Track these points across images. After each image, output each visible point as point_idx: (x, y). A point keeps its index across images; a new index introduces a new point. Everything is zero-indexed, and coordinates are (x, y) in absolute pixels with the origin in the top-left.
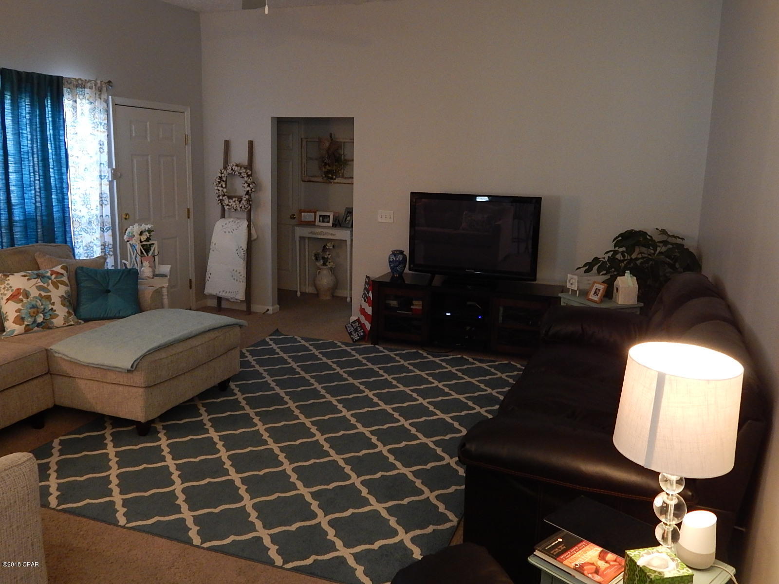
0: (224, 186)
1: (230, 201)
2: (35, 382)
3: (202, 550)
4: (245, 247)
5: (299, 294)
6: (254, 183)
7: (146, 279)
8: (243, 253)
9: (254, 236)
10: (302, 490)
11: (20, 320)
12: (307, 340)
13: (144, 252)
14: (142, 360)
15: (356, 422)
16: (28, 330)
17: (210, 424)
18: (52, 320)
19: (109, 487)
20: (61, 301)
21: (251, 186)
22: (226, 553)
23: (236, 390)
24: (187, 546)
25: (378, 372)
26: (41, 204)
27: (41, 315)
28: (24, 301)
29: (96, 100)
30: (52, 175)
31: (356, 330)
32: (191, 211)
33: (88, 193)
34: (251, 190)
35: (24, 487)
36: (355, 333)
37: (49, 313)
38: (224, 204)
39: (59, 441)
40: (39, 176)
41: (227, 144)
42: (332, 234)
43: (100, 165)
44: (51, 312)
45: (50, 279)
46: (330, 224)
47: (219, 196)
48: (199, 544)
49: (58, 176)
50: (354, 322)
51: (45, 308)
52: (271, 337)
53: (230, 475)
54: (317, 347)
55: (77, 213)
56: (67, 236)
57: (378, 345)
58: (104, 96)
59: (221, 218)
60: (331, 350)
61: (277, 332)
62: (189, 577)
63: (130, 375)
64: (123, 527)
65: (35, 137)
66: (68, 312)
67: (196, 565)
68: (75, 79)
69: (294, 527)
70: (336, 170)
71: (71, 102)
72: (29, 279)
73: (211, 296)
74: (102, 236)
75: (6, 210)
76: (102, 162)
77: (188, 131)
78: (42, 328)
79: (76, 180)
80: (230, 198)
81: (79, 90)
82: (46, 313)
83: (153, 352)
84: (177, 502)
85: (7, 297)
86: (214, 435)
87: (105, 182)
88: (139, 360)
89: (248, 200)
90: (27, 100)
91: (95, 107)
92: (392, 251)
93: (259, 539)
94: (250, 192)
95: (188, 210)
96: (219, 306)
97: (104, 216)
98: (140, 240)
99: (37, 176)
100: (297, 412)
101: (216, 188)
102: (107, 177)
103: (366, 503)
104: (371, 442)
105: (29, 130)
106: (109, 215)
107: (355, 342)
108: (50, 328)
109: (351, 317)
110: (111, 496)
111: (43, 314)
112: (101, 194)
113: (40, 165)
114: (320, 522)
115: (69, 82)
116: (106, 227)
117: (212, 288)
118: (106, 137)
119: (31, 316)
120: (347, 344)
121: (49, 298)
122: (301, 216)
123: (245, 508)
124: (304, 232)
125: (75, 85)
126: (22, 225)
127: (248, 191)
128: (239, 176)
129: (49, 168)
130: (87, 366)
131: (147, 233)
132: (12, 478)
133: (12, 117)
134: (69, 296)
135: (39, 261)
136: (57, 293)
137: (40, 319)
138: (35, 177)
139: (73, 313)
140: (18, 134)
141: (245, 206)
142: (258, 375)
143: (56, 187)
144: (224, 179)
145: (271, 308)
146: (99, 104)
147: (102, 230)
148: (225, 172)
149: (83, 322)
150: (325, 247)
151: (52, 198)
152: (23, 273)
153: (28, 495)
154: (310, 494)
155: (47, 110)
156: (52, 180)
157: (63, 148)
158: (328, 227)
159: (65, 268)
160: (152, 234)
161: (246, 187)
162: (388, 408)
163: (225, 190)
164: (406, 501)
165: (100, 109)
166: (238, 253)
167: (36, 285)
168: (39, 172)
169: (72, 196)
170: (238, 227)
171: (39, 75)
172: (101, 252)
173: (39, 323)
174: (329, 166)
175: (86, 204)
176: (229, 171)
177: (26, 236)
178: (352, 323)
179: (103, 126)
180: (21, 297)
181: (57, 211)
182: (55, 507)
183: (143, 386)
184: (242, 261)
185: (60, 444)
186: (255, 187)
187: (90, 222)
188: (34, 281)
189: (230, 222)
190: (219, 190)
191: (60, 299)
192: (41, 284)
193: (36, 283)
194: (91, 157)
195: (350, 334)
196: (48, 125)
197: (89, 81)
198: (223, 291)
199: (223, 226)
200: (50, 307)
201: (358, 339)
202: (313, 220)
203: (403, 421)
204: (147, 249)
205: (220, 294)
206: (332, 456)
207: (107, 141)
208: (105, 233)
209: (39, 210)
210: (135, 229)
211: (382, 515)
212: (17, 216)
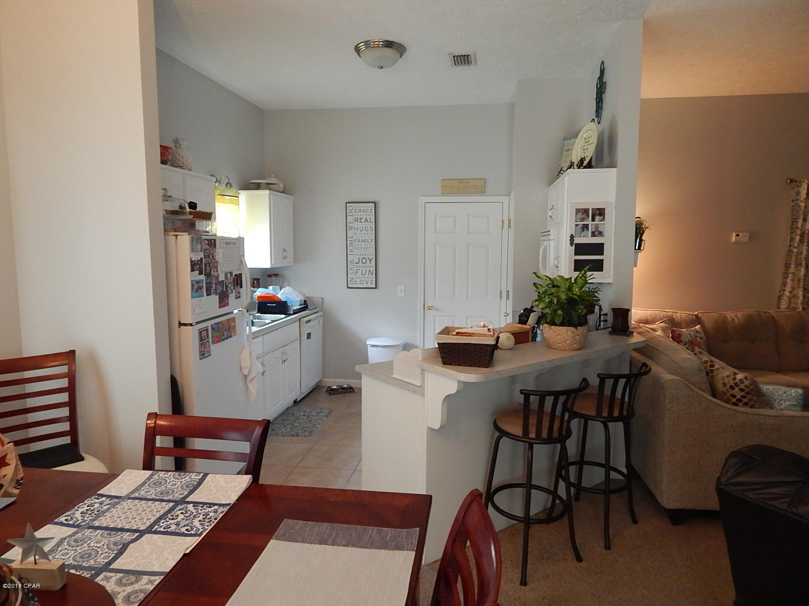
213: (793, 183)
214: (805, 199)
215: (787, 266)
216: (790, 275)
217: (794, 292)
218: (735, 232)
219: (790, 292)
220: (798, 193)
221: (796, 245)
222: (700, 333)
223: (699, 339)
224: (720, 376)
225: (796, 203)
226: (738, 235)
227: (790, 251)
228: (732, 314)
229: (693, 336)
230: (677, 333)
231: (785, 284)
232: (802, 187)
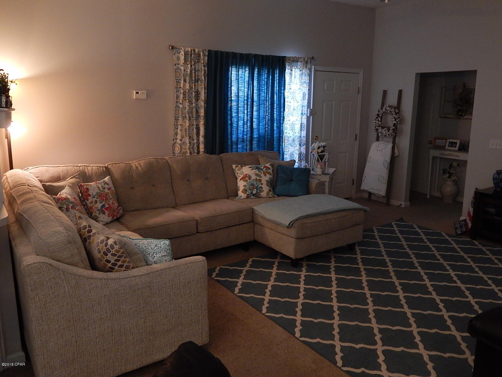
0: (380, 120)
1: (382, 130)
2: (245, 225)
3: (298, 341)
4: (389, 161)
5: (428, 196)
6: (400, 118)
7: (316, 175)
8: (387, 165)
9: (397, 154)
10: (374, 325)
11: (245, 191)
12: (420, 228)
13: (319, 159)
14: (296, 222)
15: (433, 290)
16: (248, 197)
17: (334, 269)
18: (261, 193)
19: (266, 290)
20: (267, 183)
21: (397, 120)
22: (312, 348)
23: (358, 252)
24: (291, 336)
25: (467, 259)
26: (268, 129)
27: (255, 190)
28: (248, 181)
29: (304, 69)
30: (275, 112)
31: (461, 227)
32: (357, 136)
33: (294, 123)
34: (397, 123)
35: (198, 274)
36: (460, 229)
37: (259, 189)
38: (378, 132)
39: (252, 260)
40: (268, 113)
41: (385, 92)
42: (457, 156)
43: (302, 107)
44: (260, 189)
45: (263, 170)
46: (457, 148)
47: (376, 127)
48: (298, 337)
49: (279, 113)
50: (462, 221)
51: (257, 186)
52: (395, 222)
53: (332, 302)
54: (426, 234)
55: (288, 134)
56: (281, 148)
57: (475, 240)
58: (309, 66)
59: (376, 141)
60: (436, 237)
61: (401, 220)
62: (285, 354)
63: (289, 230)
64: (264, 314)
65: (268, 91)
66: (270, 190)
67: (292, 348)
68: (293, 57)
69: (358, 346)
70: (465, 109)
71: (289, 71)
72: (252, 170)
73: (364, 191)
74: (300, 149)
75: (250, 132)
76: (304, 105)
77: (360, 85)
78: (255, 197)
79: (289, 115)
80: (383, 128)
81: (294, 64)
82: (258, 189)
83: (303, 218)
84: (296, 309)
85: (241, 178)
86: (333, 276)
87: (305, 117)
88: (294, 222)
89: (394, 130)
90: (266, 71)
91: (302, 73)
92: (496, 171)
93: (334, 346)
94: (396, 124)
95: (356, 135)
96: (369, 198)
97: (302, 136)
98: (318, 152)
99: (267, 113)
100: (392, 274)
101: (375, 121)
102: (306, 114)
103: (416, 346)
104: (438, 306)
105: (265, 87)
106: (305, 136)
107: (457, 235)
108: (260, 198)
109: (461, 217)
110: (264, 295)
111: (256, 189)
112: (302, 124)
113: (269, 107)
114: (377, 349)
115: (290, 59)
116: (303, 143)
117: (365, 186)
118: (308, 90)
119: (250, 190)
120: (450, 236)
121: (260, 181)
122: (436, 142)
123: (333, 325)
124: (436, 153)
125: (292, 61)
126: (257, 140)
127: (395, 124)
128: (390, 113)
129: (274, 109)
130: (269, 221)
131: (322, 148)
132: (193, 268)
133: (257, 80)
134: (271, 181)
135: (260, 160)
136: (265, 179)
137: (254, 192)
138: (266, 114)
139: (272, 190)
140: (259, 90)
141: (391, 134)
142: (377, 245)
143: (277, 119)
144: (380, 115)
145: (403, 203)
146: (306, 71)
147: (300, 145)
148: (381, 111)
149: (276, 196)
150: (451, 165)
151: (274, 126)
152: (250, 166)
153: (200, 279)
154: (378, 329)
155: (276, 76)
156: (275, 115)
157: (282, 97)
158: (454, 151)
159: (271, 165)
160: (325, 148)
161: (393, 121)
162: (463, 287)
163: (380, 123)
164: (447, 355)
165: (305, 74)
166: (384, 165)
167: (256, 173)
168: (268, 111)
169: (286, 124)
170: (386, 147)
171: (273, 56)
172: (299, 158)
173: (254, 194)
174: (461, 107)
175: (292, 129)
176: (384, 110)
177: (258, 146)
178: (460, 221)
179: (307, 84)
180: (247, 179)
181: (276, 133)
182: (236, 293)
183: (295, 237)
184: (386, 170)
185: (252, 262)
186: (400, 121)
187: (294, 140)
188: (254, 171)
189: (381, 144)
190: (376, 123)
191: (266, 182)
192: (258, 173)
193: (255, 172)
194: (298, 102)
195: (456, 229)
196: (275, 84)
197: (301, 58)
198: (372, 188)
199: (376, 146)
200: (260, 186)
201: (460, 233)
202: (444, 145)
203: (470, 298)
204: (321, 157)
205: (370, 190)
206: (404, 309)
207: (308, 93)
208: (302, 147)
209: (267, 132)
210: (316, 145)
211: (424, 358)
212: (255, 135)
213: (174, 50)
214: (183, 64)
215: (177, 119)
216: (179, 126)
217: (183, 140)
218: (135, 90)
219: (181, 140)
220: (178, 59)
221: (181, 102)
222: (108, 185)
223: (106, 191)
224: (96, 242)
225: (178, 67)
226: (137, 93)
227: (177, 106)
228: (136, 163)
229: (101, 189)
230: (85, 187)
231: (176, 134)
232: (181, 53)
